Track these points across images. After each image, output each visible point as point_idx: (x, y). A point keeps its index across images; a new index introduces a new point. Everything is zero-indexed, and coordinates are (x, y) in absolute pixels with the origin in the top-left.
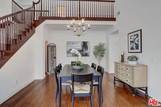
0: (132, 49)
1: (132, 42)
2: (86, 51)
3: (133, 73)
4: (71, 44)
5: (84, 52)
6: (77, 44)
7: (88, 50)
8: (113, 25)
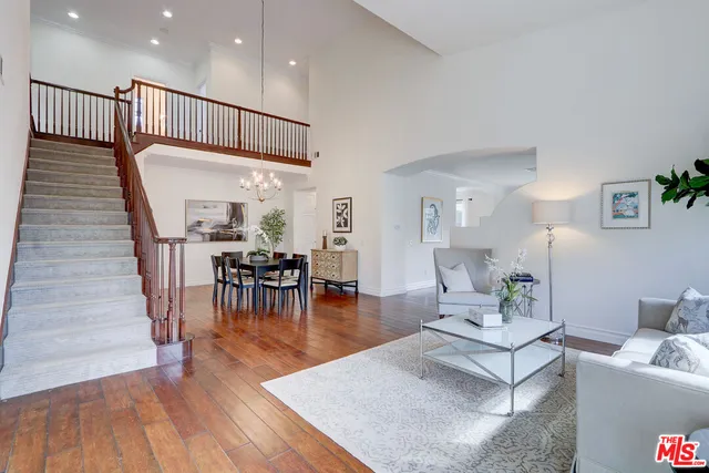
0: (339, 225)
1: (339, 214)
2: (240, 229)
3: (341, 262)
4: (199, 207)
5: (235, 230)
6: (215, 207)
7: (245, 225)
8: (305, 175)
